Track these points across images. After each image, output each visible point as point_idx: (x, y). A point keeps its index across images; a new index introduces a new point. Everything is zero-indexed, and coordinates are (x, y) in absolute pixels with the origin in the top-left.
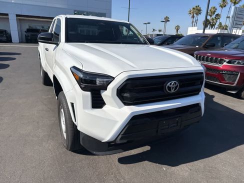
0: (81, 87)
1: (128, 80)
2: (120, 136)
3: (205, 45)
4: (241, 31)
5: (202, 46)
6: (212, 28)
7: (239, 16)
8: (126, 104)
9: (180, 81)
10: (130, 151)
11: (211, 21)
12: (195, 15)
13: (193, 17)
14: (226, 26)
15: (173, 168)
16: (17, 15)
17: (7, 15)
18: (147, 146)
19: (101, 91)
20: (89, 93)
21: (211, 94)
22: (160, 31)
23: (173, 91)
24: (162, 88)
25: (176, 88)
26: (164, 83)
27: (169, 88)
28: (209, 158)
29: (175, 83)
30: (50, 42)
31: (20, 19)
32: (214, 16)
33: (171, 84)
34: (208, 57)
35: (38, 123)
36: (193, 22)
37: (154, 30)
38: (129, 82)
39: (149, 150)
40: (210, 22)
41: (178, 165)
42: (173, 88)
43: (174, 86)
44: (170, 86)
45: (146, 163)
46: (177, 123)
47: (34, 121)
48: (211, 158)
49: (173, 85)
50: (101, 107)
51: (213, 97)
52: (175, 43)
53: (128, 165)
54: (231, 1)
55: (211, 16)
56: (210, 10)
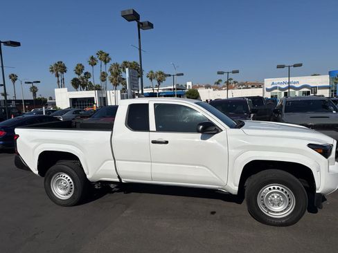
11: (81, 80)
36: (59, 82)
54: (100, 59)
55: (79, 75)
56: (77, 68)
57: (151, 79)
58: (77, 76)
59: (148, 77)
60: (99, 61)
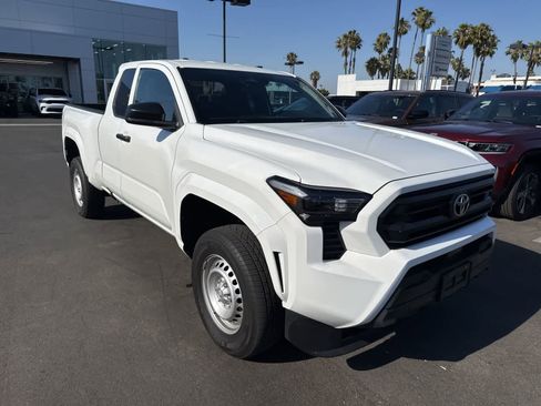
0: (301, 219)
2: (385, 312)
3: (410, 114)
4: (439, 81)
5: (405, 116)
6: (383, 75)
7: (441, 53)
8: (391, 246)
11: (381, 62)
12: (349, 49)
13: (346, 53)
14: (412, 73)
15: (458, 363)
19: (341, 223)
20: (319, 230)
23: (461, 213)
24: (448, 209)
25: (466, 206)
27: (458, 209)
29: (465, 197)
32: (385, 53)
36: (346, 64)
40: (379, 65)
42: (462, 207)
44: (459, 204)
49: (463, 201)
54: (416, 23)
55: (380, 52)
56: (378, 40)
57: (515, 59)
58: (377, 55)
59: (508, 53)
60: (414, 27)
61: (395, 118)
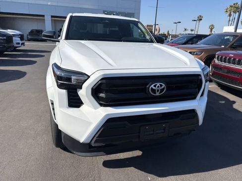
1: (102, 79)
2: (95, 139)
5: (229, 45)
8: (101, 105)
9: (166, 84)
10: (118, 154)
13: (230, 15)
16: (52, 17)
17: (43, 16)
18: (138, 151)
19: (78, 89)
21: (232, 100)
22: (192, 30)
23: (158, 94)
24: (145, 90)
25: (162, 90)
26: (147, 84)
27: (153, 91)
28: (206, 173)
29: (161, 85)
30: (52, 39)
31: (55, 20)
33: (155, 86)
34: (230, 58)
35: (40, 117)
36: (230, 20)
37: (185, 29)
38: (104, 81)
39: (140, 156)
41: (166, 177)
42: (158, 91)
43: (160, 88)
44: (154, 88)
45: (132, 170)
46: (164, 129)
47: (37, 115)
48: (209, 172)
49: (158, 87)
50: (79, 106)
51: (234, 102)
52: (199, 43)
53: (111, 169)
61: (223, 46)
